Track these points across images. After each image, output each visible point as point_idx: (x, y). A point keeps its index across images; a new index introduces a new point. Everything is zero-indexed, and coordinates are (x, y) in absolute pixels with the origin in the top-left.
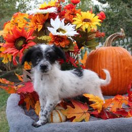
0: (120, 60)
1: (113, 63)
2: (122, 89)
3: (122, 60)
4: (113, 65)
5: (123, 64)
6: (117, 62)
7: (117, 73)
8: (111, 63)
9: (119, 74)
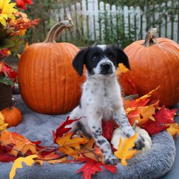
0: (55, 65)
1: (43, 70)
2: (58, 107)
3: (57, 66)
4: (43, 74)
5: (59, 72)
6: (50, 69)
7: (48, 86)
8: (41, 71)
9: (52, 87)
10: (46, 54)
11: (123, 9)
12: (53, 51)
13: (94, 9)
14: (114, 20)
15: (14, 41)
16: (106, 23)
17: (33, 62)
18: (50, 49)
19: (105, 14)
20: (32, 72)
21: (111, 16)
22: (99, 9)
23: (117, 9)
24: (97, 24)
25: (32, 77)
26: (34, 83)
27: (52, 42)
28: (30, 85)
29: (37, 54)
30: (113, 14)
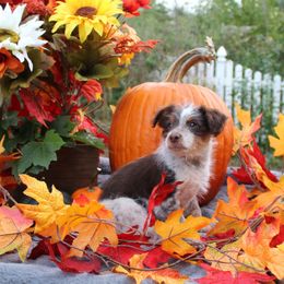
10: (165, 98)
11: (272, 79)
12: (178, 94)
13: (225, 76)
14: (257, 94)
15: (113, 70)
16: (243, 98)
17: (141, 110)
18: (173, 90)
19: (244, 84)
20: (139, 127)
21: (252, 87)
22: (234, 76)
23: (263, 79)
24: (229, 98)
25: (138, 135)
26: (139, 147)
27: (175, 81)
28: (131, 150)
29: (149, 97)
30: (256, 86)
